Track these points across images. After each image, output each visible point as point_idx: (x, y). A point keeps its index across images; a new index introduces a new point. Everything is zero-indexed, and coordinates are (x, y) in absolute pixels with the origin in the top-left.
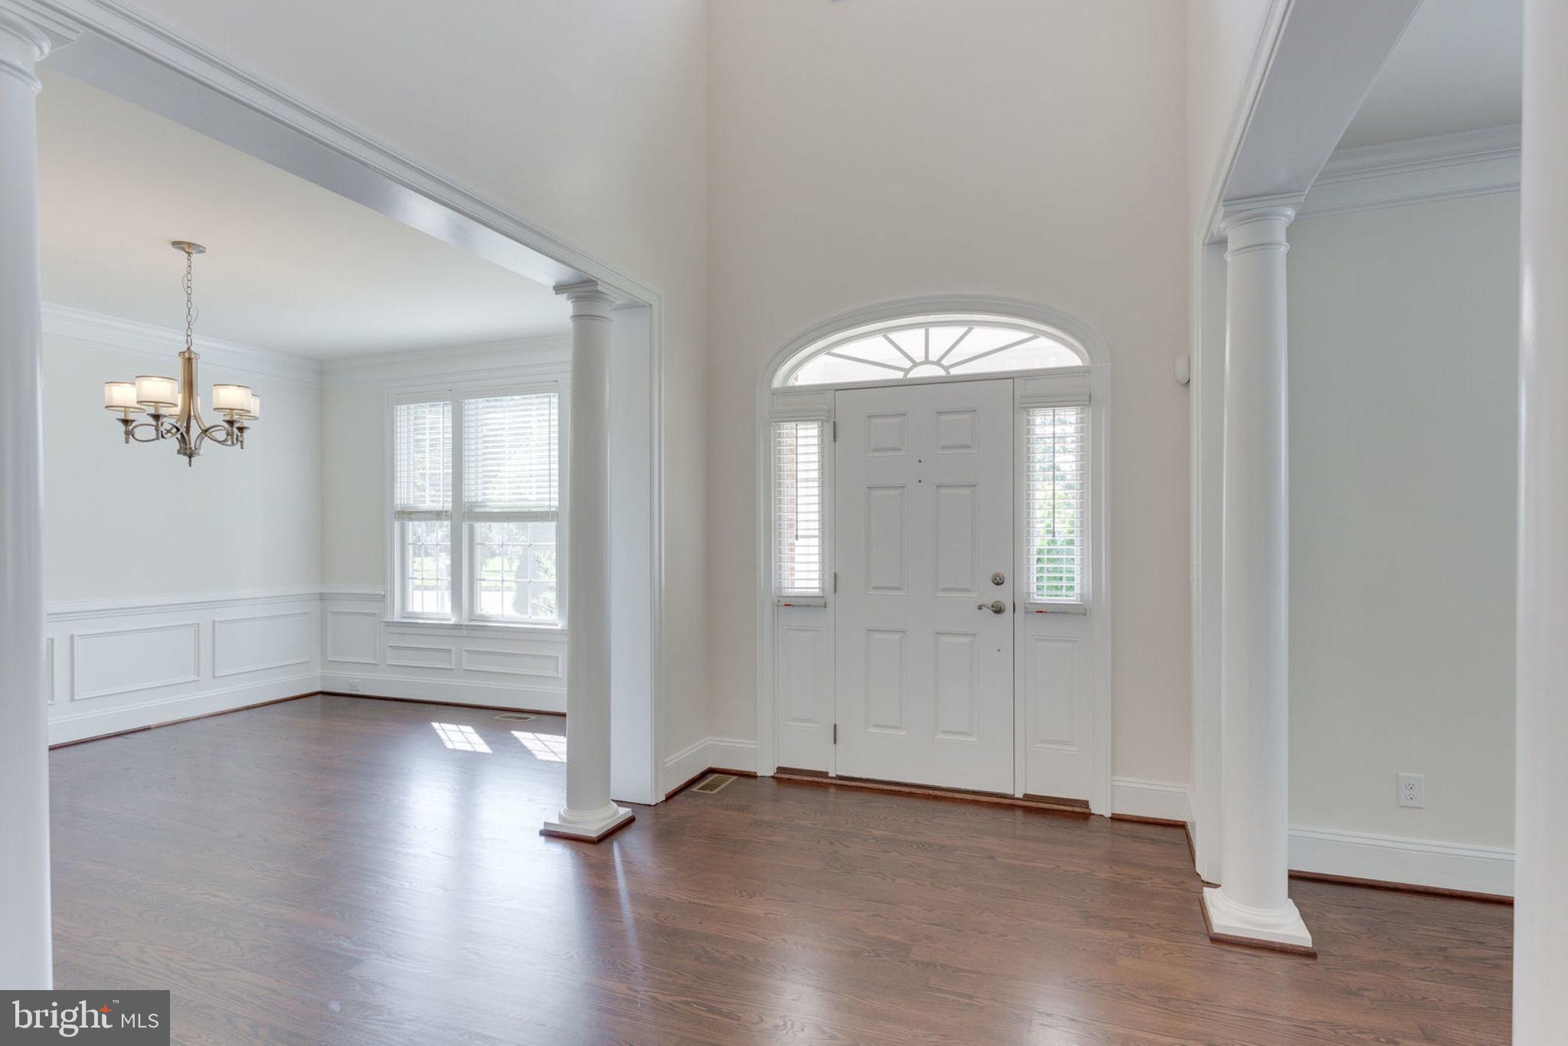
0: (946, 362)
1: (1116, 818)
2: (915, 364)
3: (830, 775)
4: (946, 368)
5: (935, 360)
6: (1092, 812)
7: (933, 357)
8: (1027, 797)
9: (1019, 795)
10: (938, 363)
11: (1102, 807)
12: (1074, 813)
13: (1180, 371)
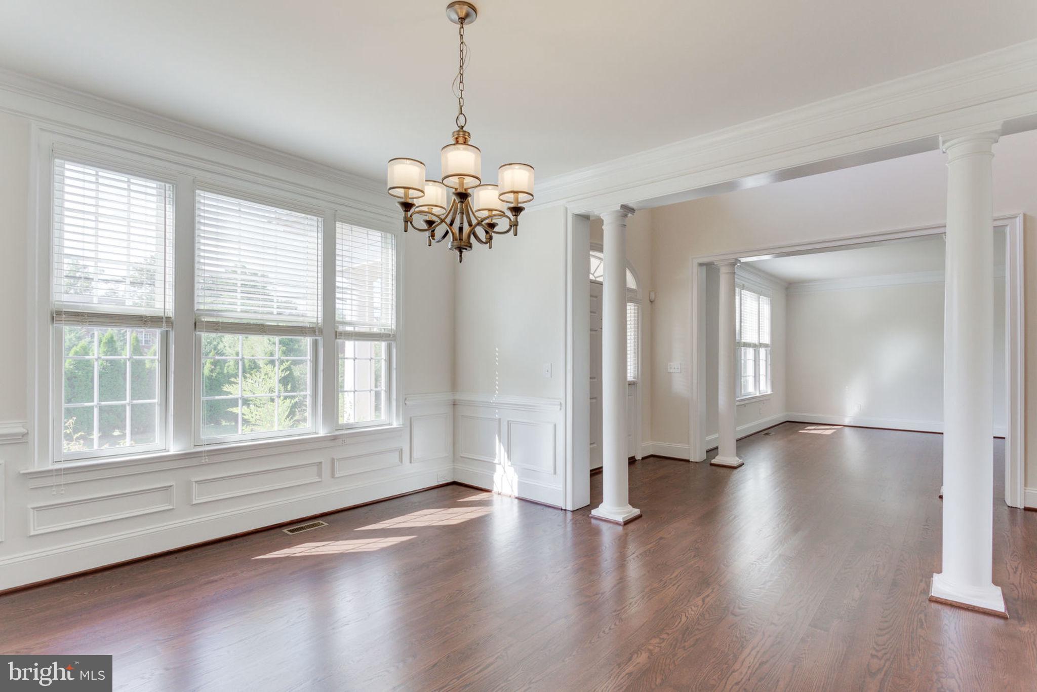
1: (643, 458)
4: (595, 278)
6: (637, 459)
12: (632, 462)
13: (653, 297)
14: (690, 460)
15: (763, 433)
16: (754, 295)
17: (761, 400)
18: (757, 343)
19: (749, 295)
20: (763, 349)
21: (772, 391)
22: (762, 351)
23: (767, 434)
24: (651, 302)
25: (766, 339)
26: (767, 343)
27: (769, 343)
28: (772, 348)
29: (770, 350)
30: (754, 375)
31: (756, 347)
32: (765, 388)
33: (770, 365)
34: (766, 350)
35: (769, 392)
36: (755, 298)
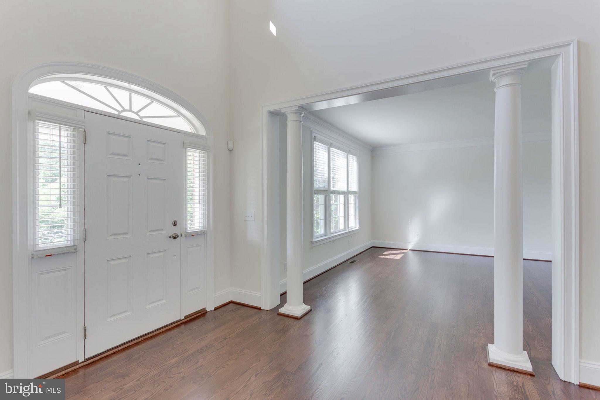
0: (141, 114)
1: (216, 309)
2: (124, 110)
3: (80, 362)
4: (141, 118)
5: (136, 111)
6: (207, 311)
7: (135, 109)
8: (186, 317)
9: (183, 318)
10: (137, 113)
11: (210, 308)
12: (201, 314)
13: (231, 146)
14: (262, 309)
15: (349, 262)
16: (344, 154)
17: (349, 235)
18: (346, 190)
19: (340, 154)
20: (353, 195)
21: (360, 226)
22: (352, 198)
23: (352, 262)
24: (231, 151)
25: (354, 187)
26: (356, 191)
27: (357, 191)
28: (359, 195)
29: (358, 196)
30: (343, 216)
31: (346, 194)
32: (354, 224)
33: (358, 207)
34: (355, 196)
35: (357, 227)
36: (345, 156)
